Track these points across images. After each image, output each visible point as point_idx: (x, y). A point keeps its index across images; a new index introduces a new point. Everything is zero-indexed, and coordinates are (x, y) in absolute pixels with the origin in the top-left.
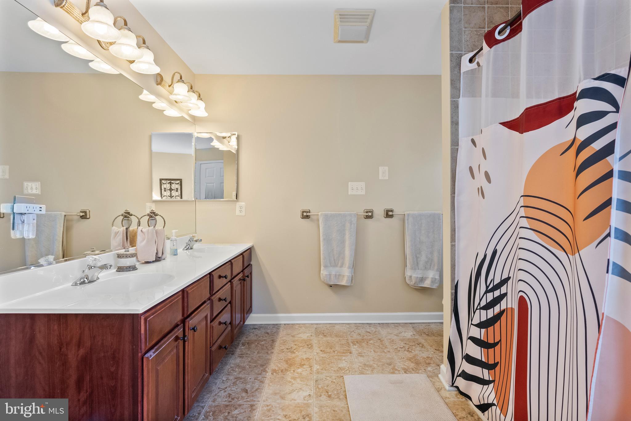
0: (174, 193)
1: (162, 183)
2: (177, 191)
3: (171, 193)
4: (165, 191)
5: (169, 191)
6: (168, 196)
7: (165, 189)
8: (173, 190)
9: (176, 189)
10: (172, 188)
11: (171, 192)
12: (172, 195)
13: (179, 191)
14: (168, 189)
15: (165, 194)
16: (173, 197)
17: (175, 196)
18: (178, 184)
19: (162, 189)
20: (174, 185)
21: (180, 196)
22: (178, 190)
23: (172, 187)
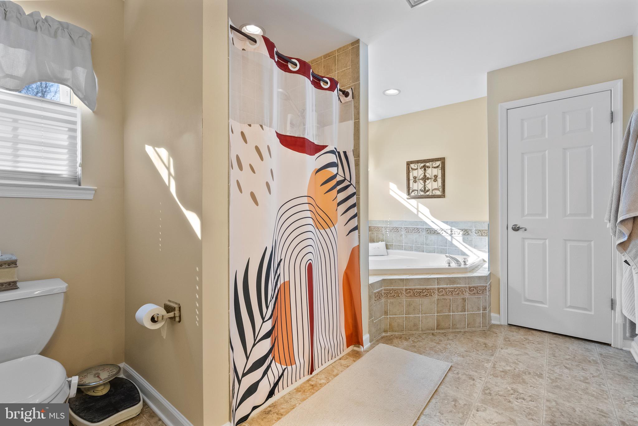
0: (430, 184)
1: (410, 169)
2: (435, 180)
3: (425, 185)
4: (415, 181)
5: (421, 181)
6: (420, 190)
7: (415, 178)
8: (428, 179)
9: (435, 176)
10: (428, 176)
11: (425, 182)
12: (427, 189)
13: (440, 180)
14: (421, 178)
15: (415, 188)
16: (428, 191)
17: (432, 190)
18: (437, 167)
19: (410, 179)
20: (430, 169)
21: (441, 189)
22: (438, 179)
23: (426, 174)
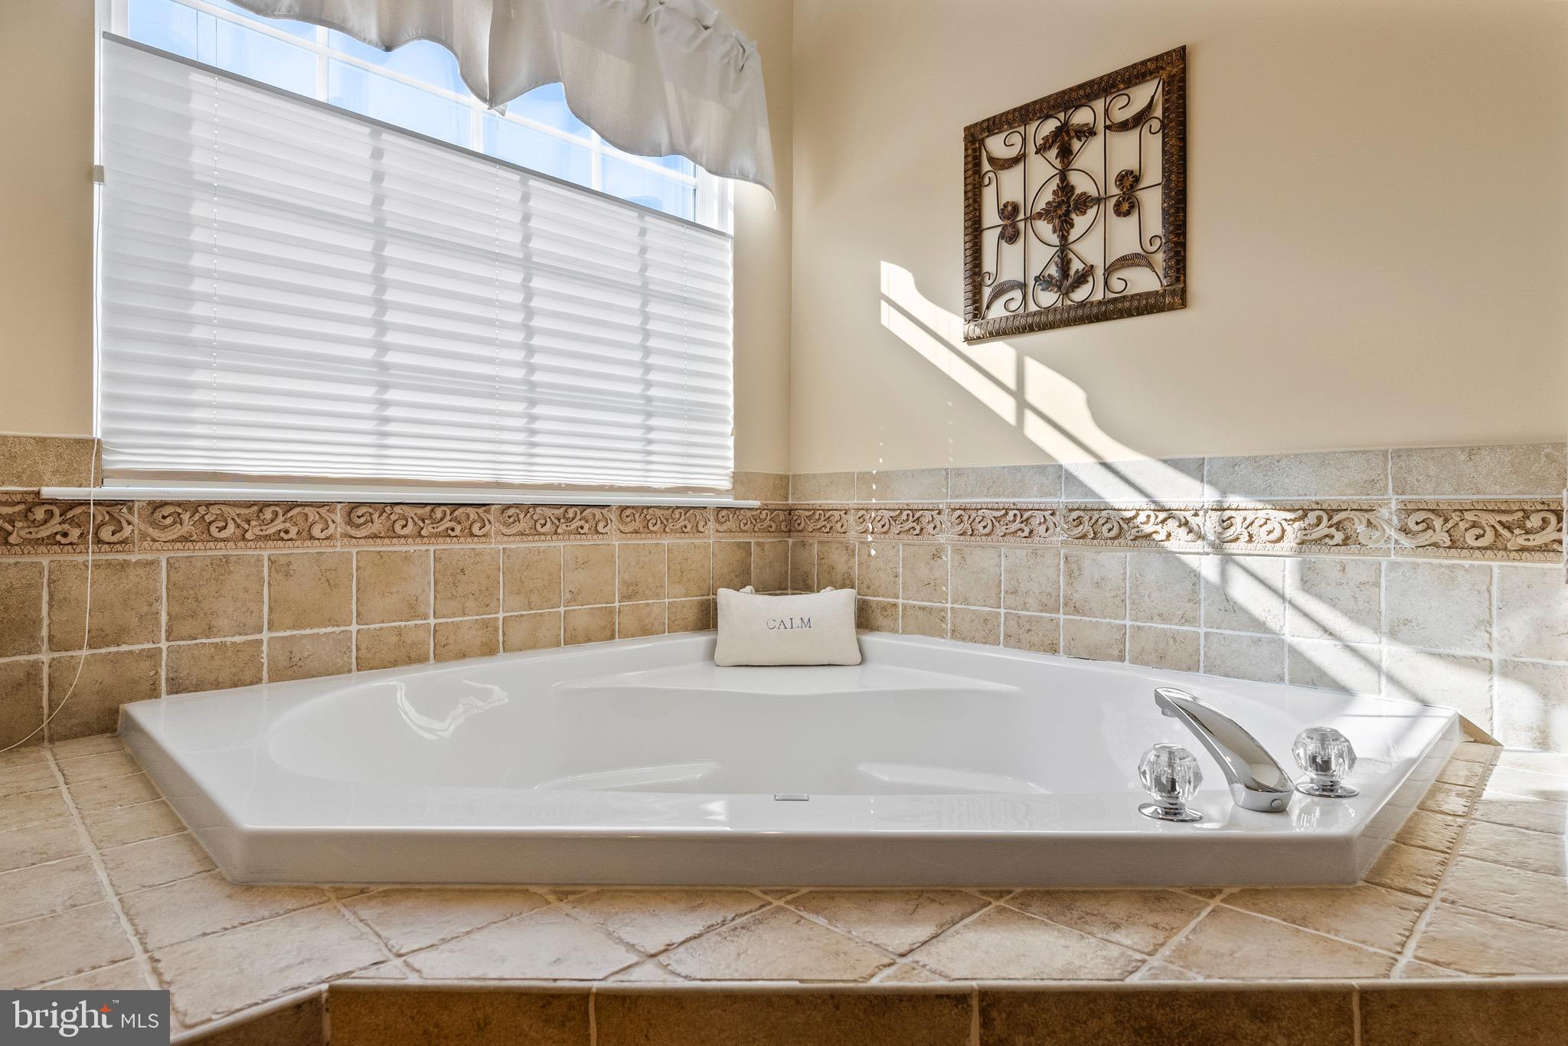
0: (1095, 240)
1: (986, 166)
2: (1127, 205)
3: (1064, 247)
4: (1010, 235)
5: (1045, 228)
6: (1037, 279)
7: (1009, 212)
8: (1084, 203)
9: (1121, 178)
10: (1082, 184)
11: (1064, 226)
12: (1076, 266)
13: (1152, 201)
14: (1041, 205)
15: (1012, 272)
16: (1082, 279)
17: (1109, 271)
18: (1139, 120)
19: (986, 223)
20: (1095, 145)
21: (1159, 258)
22: (1142, 196)
23: (1075, 179)
